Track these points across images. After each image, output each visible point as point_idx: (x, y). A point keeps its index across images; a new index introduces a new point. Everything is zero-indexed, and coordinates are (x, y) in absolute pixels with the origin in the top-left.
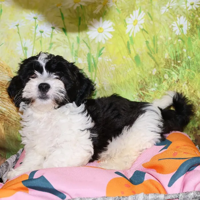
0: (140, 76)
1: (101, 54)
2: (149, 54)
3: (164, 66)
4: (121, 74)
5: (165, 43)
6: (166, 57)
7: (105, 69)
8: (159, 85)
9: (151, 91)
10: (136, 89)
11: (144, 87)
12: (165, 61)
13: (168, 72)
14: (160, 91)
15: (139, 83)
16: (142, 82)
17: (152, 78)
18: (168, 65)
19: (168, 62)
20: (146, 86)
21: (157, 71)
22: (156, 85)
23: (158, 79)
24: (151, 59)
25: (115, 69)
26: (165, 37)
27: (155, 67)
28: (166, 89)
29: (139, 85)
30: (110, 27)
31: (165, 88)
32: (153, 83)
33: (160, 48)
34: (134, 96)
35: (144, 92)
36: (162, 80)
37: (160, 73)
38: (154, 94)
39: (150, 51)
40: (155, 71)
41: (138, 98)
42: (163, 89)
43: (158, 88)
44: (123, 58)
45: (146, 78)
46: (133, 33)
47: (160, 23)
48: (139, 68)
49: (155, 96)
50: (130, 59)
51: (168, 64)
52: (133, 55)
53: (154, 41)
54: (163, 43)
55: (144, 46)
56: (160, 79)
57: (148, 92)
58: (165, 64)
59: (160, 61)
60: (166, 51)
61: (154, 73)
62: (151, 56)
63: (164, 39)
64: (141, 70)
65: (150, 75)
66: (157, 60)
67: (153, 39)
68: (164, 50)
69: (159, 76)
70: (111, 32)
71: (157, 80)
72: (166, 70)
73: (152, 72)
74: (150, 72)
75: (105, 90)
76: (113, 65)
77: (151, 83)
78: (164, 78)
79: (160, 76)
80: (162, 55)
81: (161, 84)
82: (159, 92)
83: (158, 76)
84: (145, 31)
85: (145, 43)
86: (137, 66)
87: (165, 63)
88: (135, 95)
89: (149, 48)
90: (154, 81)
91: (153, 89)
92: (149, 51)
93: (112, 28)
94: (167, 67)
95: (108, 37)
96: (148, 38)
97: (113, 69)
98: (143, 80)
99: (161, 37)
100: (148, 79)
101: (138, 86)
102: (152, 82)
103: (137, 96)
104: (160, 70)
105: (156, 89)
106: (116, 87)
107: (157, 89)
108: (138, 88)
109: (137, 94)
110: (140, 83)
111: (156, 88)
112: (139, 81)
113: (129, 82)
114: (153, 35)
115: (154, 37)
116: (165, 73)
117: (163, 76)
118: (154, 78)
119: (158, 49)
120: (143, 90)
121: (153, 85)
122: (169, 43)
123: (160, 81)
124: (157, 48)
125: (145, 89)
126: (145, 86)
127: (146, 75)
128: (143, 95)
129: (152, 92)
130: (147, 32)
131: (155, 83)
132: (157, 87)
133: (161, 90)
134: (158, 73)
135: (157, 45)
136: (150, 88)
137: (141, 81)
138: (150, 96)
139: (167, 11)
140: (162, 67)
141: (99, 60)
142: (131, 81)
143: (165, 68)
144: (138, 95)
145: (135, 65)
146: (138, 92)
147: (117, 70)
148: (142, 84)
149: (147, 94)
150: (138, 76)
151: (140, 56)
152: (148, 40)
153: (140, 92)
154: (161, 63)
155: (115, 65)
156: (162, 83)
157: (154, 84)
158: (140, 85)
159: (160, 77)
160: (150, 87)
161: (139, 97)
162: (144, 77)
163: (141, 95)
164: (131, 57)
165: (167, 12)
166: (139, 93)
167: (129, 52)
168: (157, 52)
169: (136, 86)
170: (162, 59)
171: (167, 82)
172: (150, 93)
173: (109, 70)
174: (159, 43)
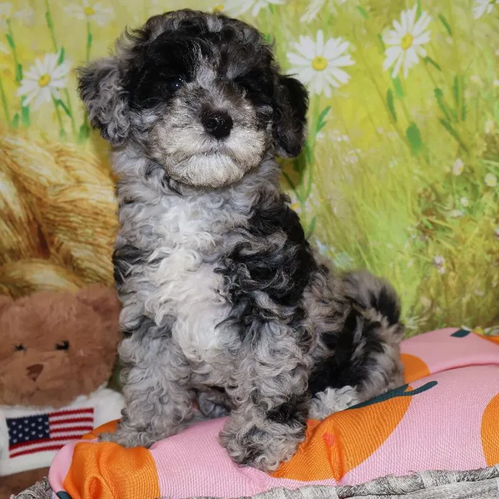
0: (422, 178)
1: (324, 124)
2: (442, 122)
3: (485, 153)
4: (372, 172)
5: (485, 95)
6: (487, 131)
7: (334, 162)
8: (472, 203)
9: (453, 218)
10: (414, 213)
11: (434, 206)
12: (486, 141)
13: (496, 168)
14: (475, 219)
15: (420, 196)
16: (427, 194)
17: (454, 184)
18: (494, 150)
19: (495, 142)
20: (439, 205)
21: (465, 166)
22: (465, 201)
23: (469, 187)
24: (448, 134)
25: (357, 160)
26: (484, 80)
27: (459, 155)
28: (491, 214)
29: (419, 202)
30: (343, 55)
31: (487, 211)
32: (457, 196)
33: (470, 107)
34: (409, 229)
35: (433, 219)
36: (481, 189)
37: (472, 171)
38: (461, 225)
39: (447, 115)
40: (458, 167)
41: (418, 235)
42: (484, 214)
43: (470, 210)
44: (377, 133)
45: (437, 182)
46: (402, 69)
47: (472, 43)
48: (419, 159)
49: (463, 230)
50: (395, 136)
51: (495, 148)
52: (403, 124)
53: (457, 89)
54: (479, 93)
55: (431, 102)
56: (475, 187)
57: (443, 218)
58: (485, 149)
59: (472, 139)
60: (489, 115)
61: (457, 172)
62: (448, 127)
63: (481, 84)
64: (423, 161)
65: (449, 176)
66: (465, 139)
67: (452, 82)
68: (483, 114)
69: (471, 179)
70: (344, 68)
71: (466, 189)
72: (489, 165)
73: (452, 168)
74: (448, 170)
75: (335, 217)
76: (352, 152)
77: (450, 197)
78: (485, 183)
79: (475, 179)
80: (477, 124)
81: (478, 201)
82: (474, 221)
83: (468, 180)
84: (432, 62)
85: (433, 93)
86: (413, 153)
87: (485, 144)
88: (412, 226)
89: (442, 106)
90: (458, 192)
91: (455, 213)
92: (443, 116)
93: (348, 57)
94: (492, 156)
95: (337, 81)
96: (442, 82)
97: (352, 161)
98: (429, 190)
99: (475, 79)
100: (443, 187)
101: (416, 203)
102: (453, 194)
103: (416, 231)
104: (474, 163)
105: (464, 213)
106: (363, 205)
107: (468, 213)
108: (419, 210)
109: (416, 224)
110: (423, 196)
111: (463, 210)
112: (420, 190)
113: (394, 193)
114: (453, 74)
115: (456, 80)
116: (488, 171)
117: (483, 179)
118: (457, 184)
119: (467, 109)
120: (432, 215)
121: (457, 202)
122: (495, 95)
123: (475, 193)
124: (464, 108)
125: (437, 212)
126: (435, 203)
127: (438, 176)
128: (430, 227)
129: (454, 221)
130: (437, 66)
131: (461, 196)
132: (468, 208)
133: (478, 215)
134: (468, 171)
135: (464, 100)
136: (448, 211)
137: (425, 190)
138: (450, 230)
139: (488, 12)
140: (478, 157)
141: (317, 140)
142: (398, 189)
143: (487, 158)
144: (419, 228)
145: (407, 149)
146: (418, 219)
147: (362, 164)
148: (428, 197)
149: (441, 226)
150: (416, 178)
151: (419, 126)
152: (440, 86)
153: (424, 219)
154: (474, 145)
155: (359, 151)
156: (482, 196)
157: (459, 200)
158: (423, 201)
159: (475, 182)
160: (449, 207)
161: (421, 233)
162: (431, 181)
163: (426, 227)
164: (399, 131)
165: (490, 14)
166: (422, 222)
167: (393, 117)
168: (463, 118)
169: (412, 203)
170: (477, 135)
171: (494, 194)
172: (450, 223)
173: (344, 163)
174: (468, 95)
